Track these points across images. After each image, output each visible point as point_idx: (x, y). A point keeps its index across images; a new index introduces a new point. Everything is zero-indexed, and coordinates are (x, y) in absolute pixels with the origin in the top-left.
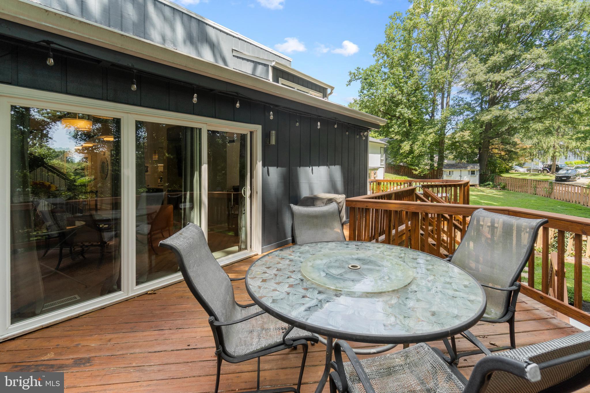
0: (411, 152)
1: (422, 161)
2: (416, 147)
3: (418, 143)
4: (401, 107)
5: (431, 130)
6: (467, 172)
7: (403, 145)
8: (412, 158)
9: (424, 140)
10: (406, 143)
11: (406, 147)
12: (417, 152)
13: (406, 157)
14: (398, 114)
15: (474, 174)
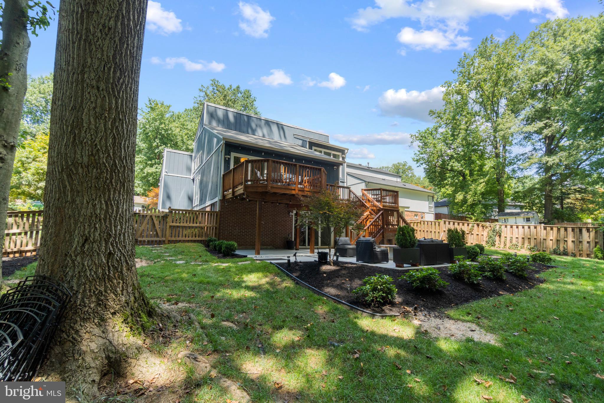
0: (465, 201)
1: (476, 209)
2: (468, 197)
3: (470, 193)
4: (452, 161)
5: (482, 181)
6: (522, 219)
7: (457, 195)
8: (467, 207)
9: (475, 189)
10: (460, 193)
11: (460, 197)
12: (470, 201)
13: (462, 206)
14: (449, 168)
15: (529, 221)
